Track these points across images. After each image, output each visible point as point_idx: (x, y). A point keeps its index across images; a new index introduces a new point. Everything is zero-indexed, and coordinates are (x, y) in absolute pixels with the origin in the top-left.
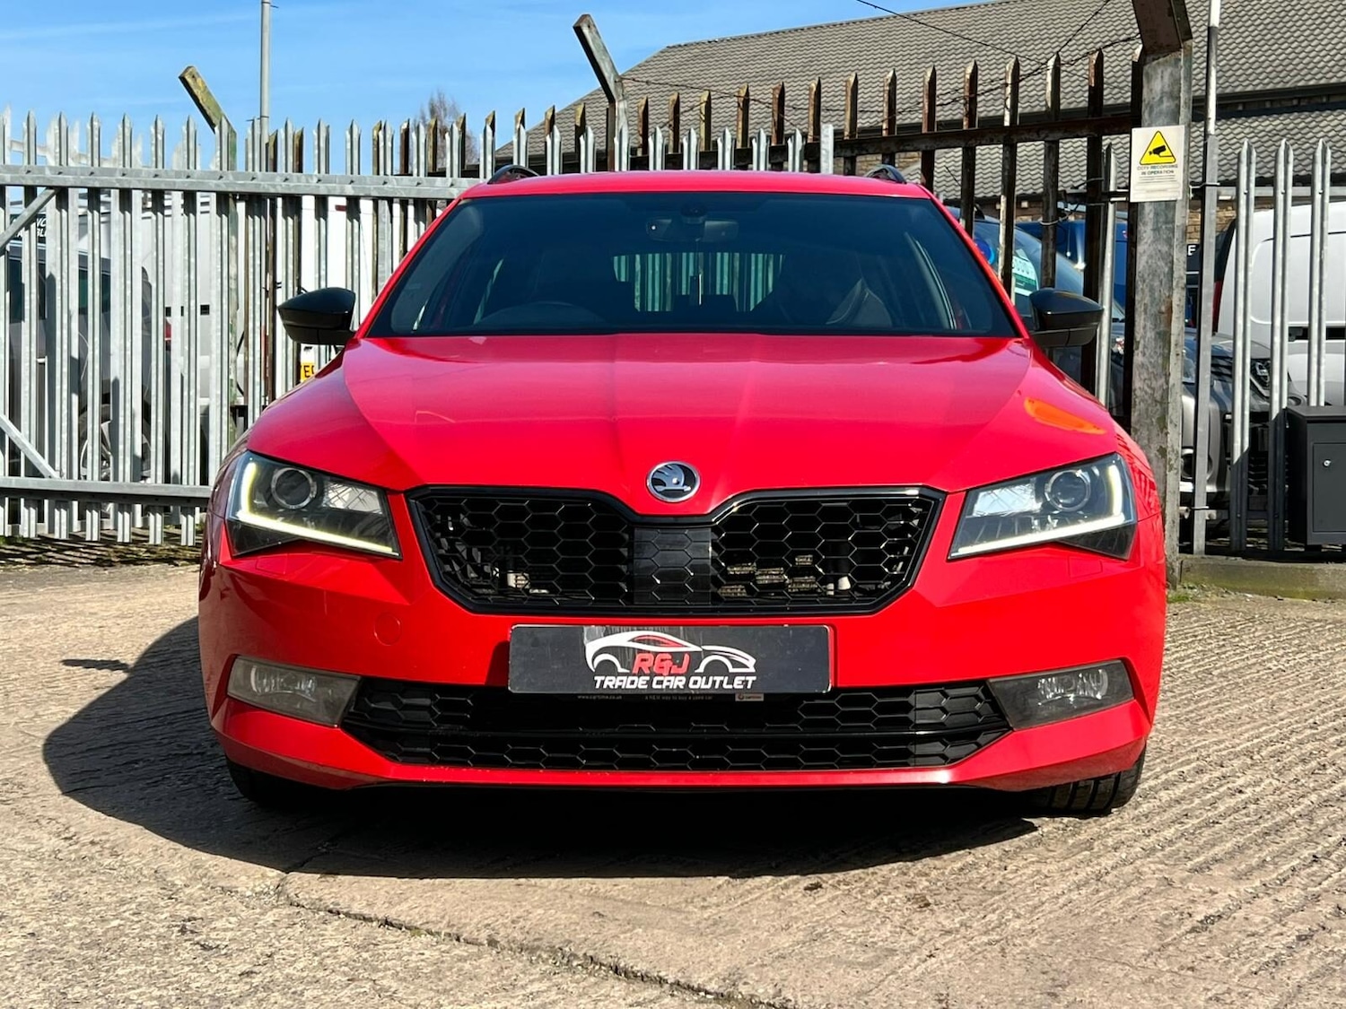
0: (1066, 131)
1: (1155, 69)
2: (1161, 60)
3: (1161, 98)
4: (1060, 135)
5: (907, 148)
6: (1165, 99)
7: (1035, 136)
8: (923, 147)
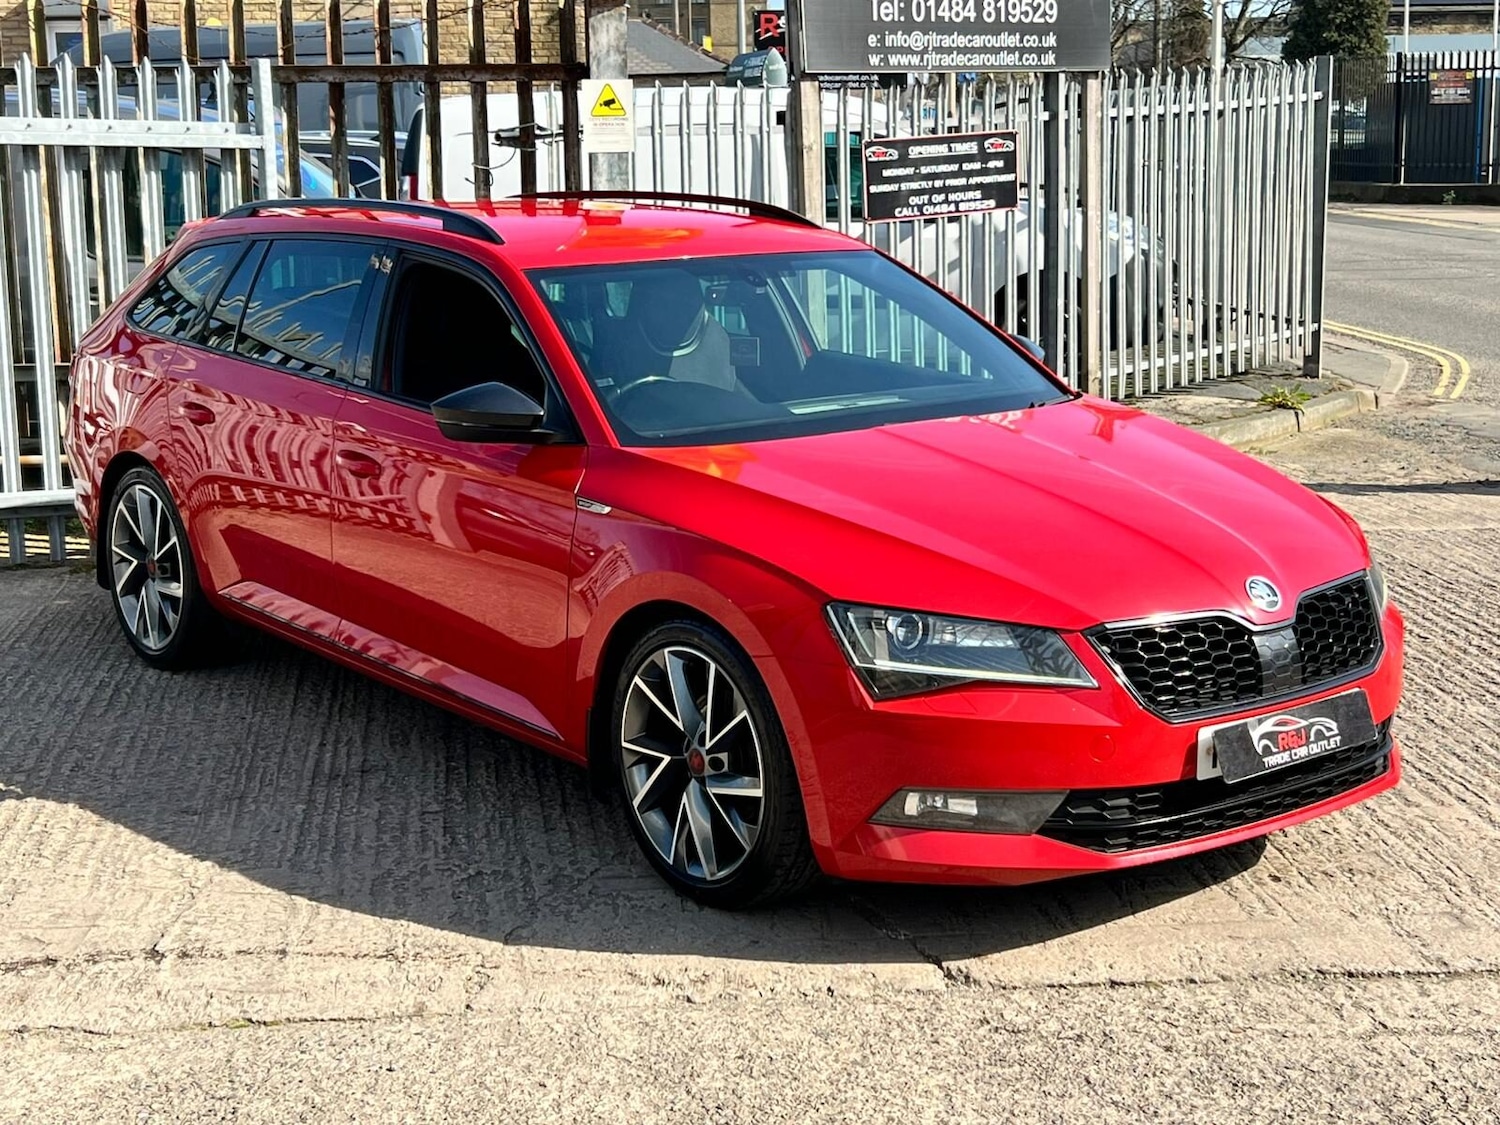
0: (494, 73)
1: (599, 21)
2: (606, 13)
3: (608, 51)
4: (488, 76)
5: (311, 78)
6: (612, 53)
7: (460, 76)
8: (330, 79)
